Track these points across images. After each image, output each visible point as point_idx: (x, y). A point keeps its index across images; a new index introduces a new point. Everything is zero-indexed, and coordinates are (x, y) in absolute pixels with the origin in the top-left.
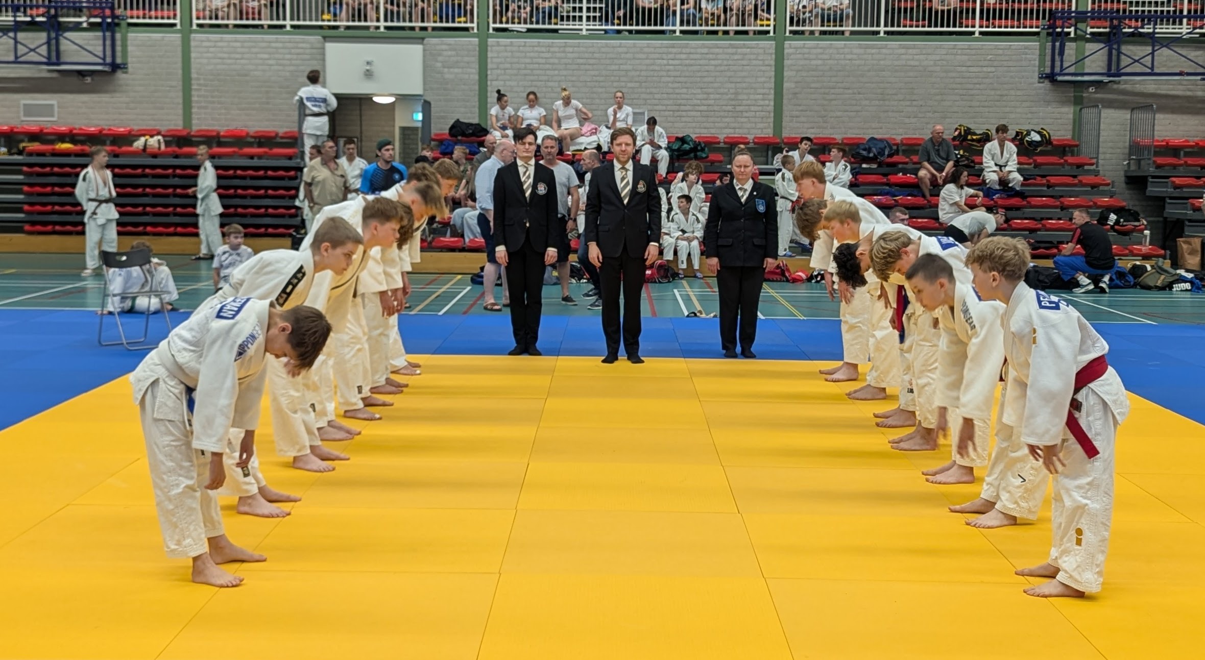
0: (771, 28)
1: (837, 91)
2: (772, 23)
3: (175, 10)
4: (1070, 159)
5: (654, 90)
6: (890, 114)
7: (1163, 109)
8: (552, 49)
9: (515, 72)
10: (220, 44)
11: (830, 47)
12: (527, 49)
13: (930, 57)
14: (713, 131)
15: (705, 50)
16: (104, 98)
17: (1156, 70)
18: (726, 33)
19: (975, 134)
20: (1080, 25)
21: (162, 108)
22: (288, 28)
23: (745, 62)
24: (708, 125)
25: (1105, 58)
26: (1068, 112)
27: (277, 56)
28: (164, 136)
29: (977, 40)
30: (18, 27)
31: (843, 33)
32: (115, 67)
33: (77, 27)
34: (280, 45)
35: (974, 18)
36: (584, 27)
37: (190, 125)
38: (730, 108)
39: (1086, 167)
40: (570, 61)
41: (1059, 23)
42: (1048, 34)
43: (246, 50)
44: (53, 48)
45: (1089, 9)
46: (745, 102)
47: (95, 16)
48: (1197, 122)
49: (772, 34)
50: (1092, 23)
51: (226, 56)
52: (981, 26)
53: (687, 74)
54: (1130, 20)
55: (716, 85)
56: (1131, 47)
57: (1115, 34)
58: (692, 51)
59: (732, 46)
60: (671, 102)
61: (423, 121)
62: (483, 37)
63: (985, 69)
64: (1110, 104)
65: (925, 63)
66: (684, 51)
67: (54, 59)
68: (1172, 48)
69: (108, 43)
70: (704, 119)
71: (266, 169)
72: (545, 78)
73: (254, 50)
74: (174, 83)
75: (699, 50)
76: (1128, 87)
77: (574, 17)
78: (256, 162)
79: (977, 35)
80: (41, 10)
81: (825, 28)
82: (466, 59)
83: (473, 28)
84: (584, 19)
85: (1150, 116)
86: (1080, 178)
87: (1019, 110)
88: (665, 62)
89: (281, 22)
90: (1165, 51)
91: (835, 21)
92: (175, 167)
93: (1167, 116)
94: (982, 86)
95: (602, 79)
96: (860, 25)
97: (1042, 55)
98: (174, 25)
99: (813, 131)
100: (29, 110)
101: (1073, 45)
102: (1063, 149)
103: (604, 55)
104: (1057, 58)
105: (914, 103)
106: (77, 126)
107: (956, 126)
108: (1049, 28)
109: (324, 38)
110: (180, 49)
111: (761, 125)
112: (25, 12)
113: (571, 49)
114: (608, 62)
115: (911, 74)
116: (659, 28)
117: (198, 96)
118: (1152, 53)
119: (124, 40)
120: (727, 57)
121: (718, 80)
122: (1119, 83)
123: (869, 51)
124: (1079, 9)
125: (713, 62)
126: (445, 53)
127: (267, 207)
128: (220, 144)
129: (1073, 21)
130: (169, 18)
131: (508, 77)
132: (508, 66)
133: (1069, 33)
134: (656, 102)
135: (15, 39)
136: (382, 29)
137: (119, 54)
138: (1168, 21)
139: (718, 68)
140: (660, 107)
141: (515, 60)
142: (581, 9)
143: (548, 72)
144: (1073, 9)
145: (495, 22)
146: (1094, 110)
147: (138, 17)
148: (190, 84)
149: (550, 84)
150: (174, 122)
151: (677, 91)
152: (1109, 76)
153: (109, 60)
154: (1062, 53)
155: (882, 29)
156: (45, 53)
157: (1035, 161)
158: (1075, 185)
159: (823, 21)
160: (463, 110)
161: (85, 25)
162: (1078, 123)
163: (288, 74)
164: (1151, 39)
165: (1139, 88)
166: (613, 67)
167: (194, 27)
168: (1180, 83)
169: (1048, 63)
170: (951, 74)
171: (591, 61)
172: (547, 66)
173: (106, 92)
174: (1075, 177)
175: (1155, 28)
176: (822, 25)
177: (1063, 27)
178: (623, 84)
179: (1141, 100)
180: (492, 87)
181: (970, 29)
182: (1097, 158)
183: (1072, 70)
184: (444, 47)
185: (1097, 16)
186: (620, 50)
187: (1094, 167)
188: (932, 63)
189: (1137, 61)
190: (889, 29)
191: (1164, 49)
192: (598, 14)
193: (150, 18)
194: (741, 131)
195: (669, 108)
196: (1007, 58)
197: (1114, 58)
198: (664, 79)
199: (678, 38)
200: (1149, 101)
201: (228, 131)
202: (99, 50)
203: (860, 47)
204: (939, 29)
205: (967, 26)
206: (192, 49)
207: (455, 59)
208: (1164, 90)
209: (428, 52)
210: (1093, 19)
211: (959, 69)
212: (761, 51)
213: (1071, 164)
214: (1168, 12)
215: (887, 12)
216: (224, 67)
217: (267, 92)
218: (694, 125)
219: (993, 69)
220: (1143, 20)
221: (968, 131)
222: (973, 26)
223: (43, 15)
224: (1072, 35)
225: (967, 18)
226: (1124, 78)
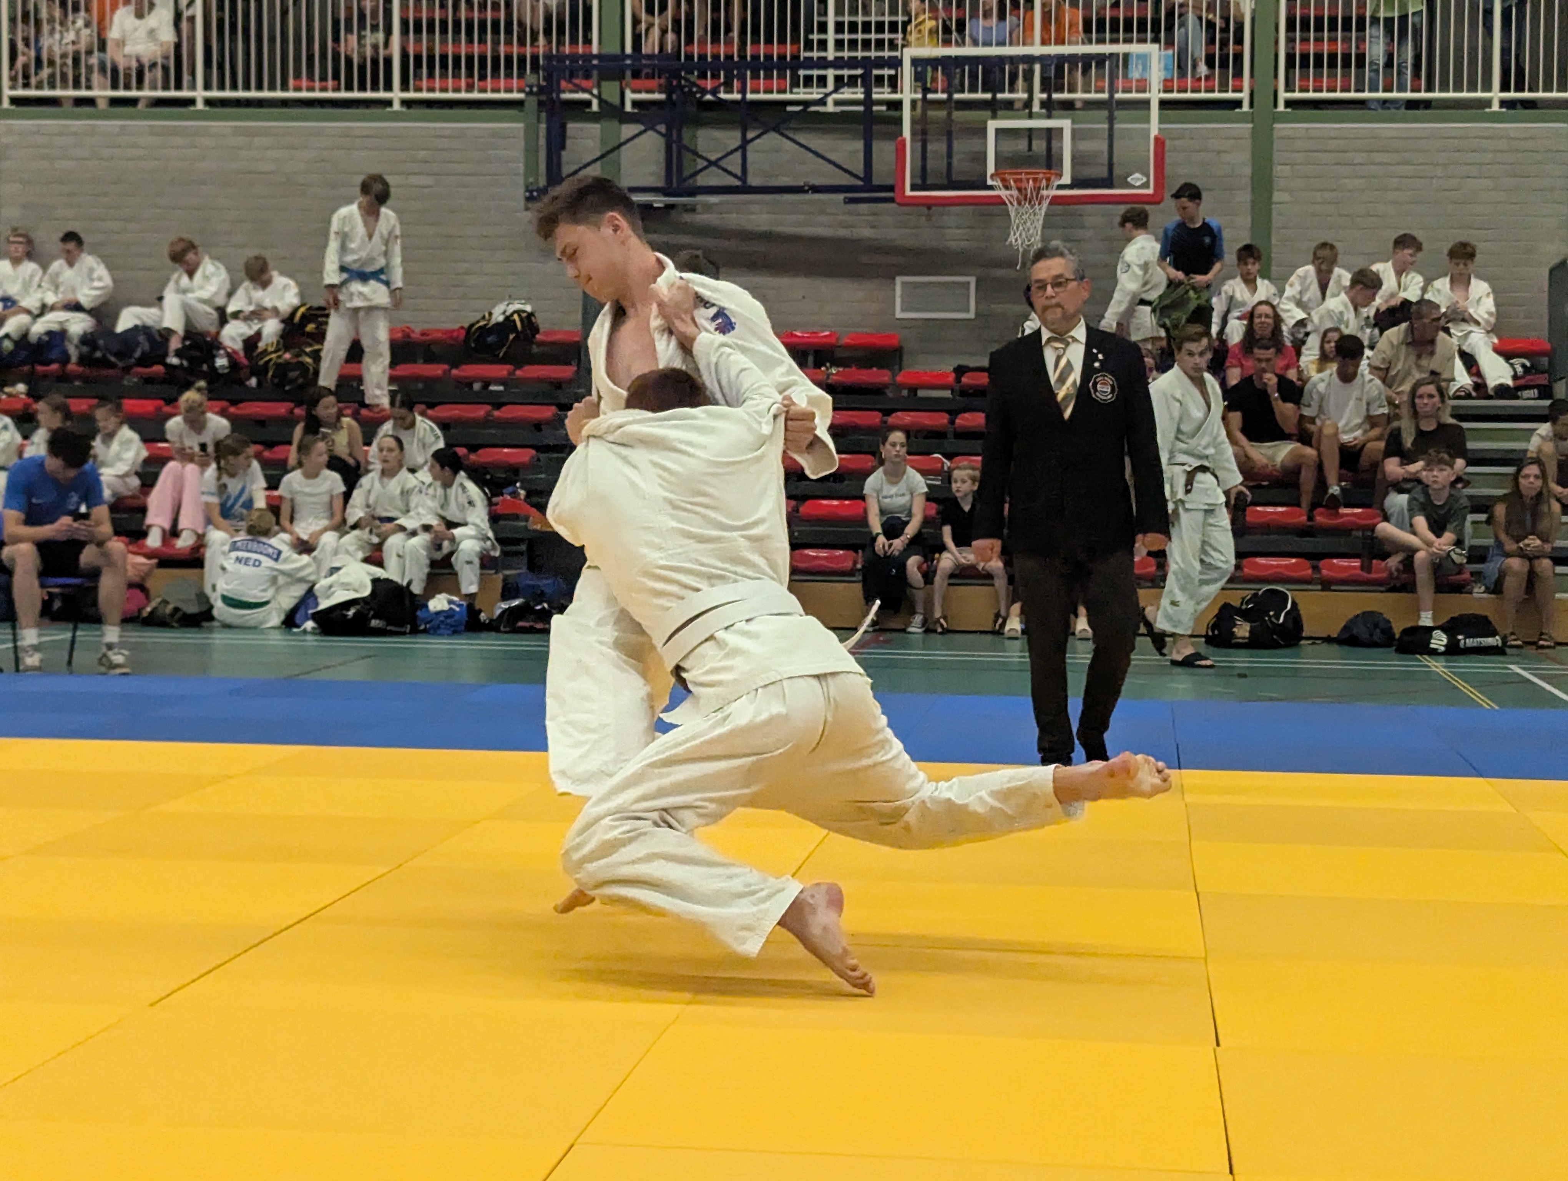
17: (752, 182)
20: (609, 86)
25: (661, 156)
29: (396, 117)
41: (566, 81)
42: (541, 105)
45: (629, 50)
48: (860, 294)
50: (638, 83)
52: (401, 90)
56: (717, 134)
63: (413, 180)
68: (791, 135)
76: (712, 218)
79: (396, 106)
90: (771, 141)
97: (530, 151)
101: (595, 128)
108: (544, 92)
115: (260, 190)
118: (744, 147)
122: (692, 209)
123: (172, 140)
124: (606, 53)
129: (594, 79)
133: (586, 104)
144: (594, 52)
152: (668, 195)
155: (201, 94)
165: (735, 221)
169: (541, 164)
177: (576, 92)
179: (737, 246)
185: (643, 65)
188: (303, 166)
189: (717, 163)
190: (215, 94)
196: (458, 156)
203: (153, 132)
210: (637, 72)
224: (595, 107)
226: (700, 198)
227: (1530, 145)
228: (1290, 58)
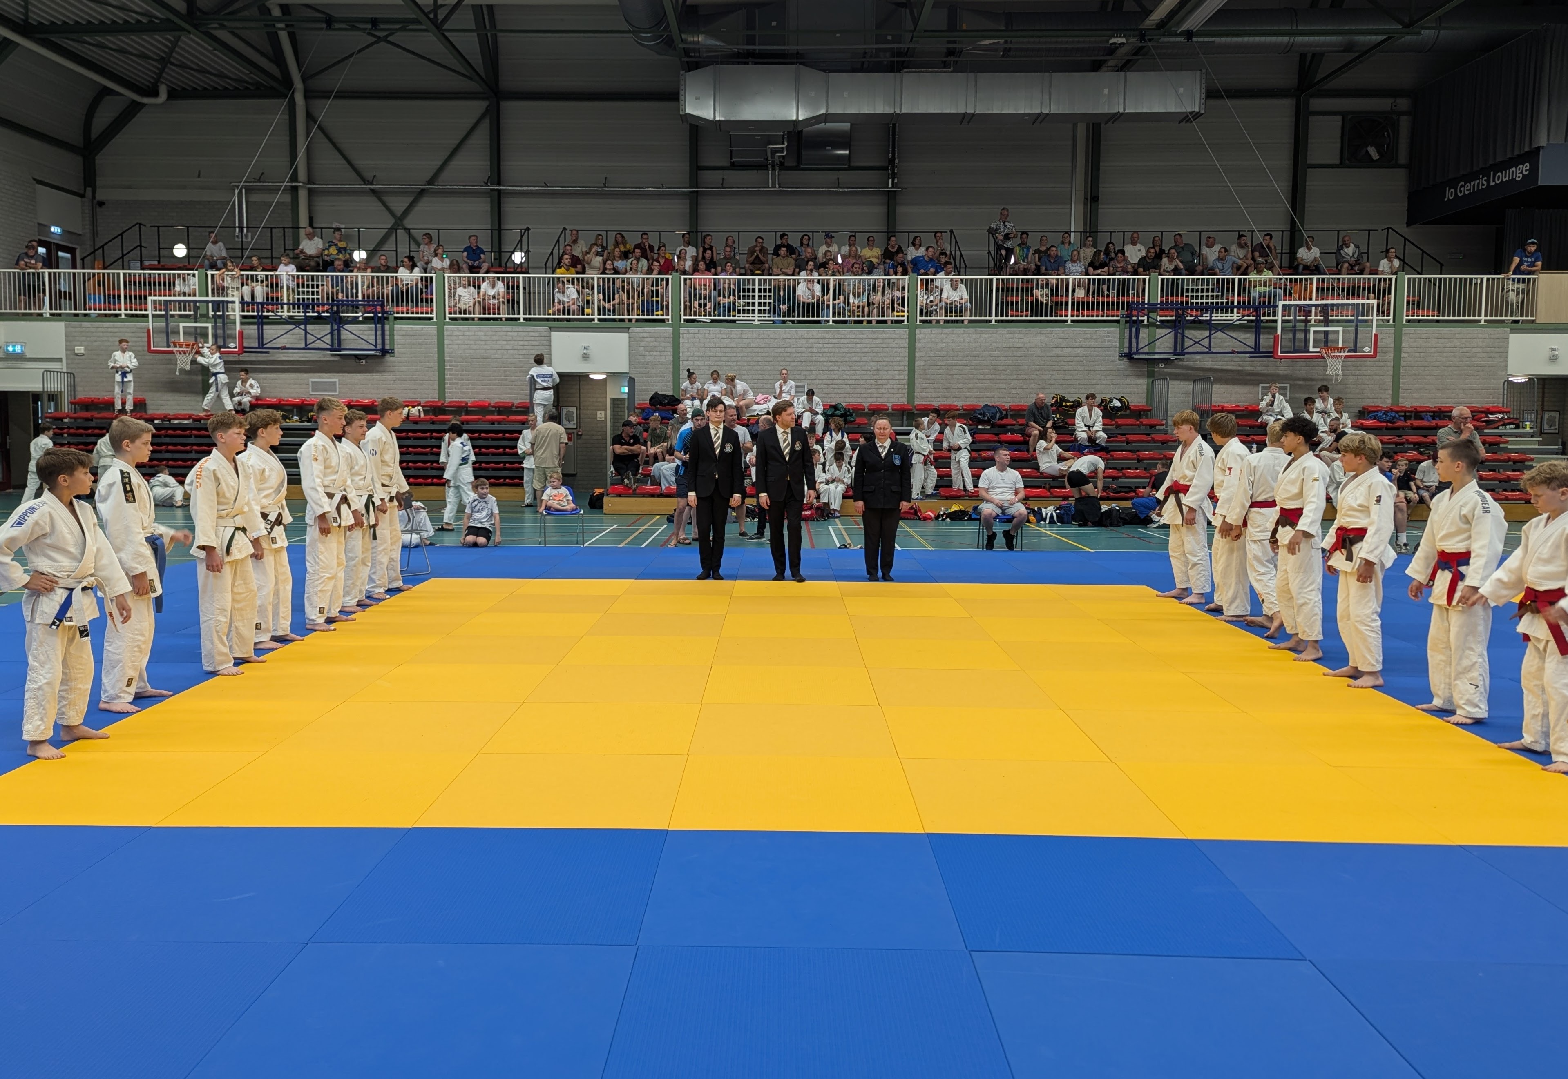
0: (905, 318)
1: (957, 368)
2: (906, 314)
3: (432, 306)
4: (1145, 421)
5: (812, 368)
6: (1001, 386)
7: (1219, 381)
8: (731, 336)
9: (702, 354)
10: (468, 333)
11: (953, 332)
12: (712, 336)
13: (1032, 340)
14: (859, 400)
15: (853, 336)
16: (376, 376)
17: (1213, 350)
18: (869, 322)
19: (1069, 401)
20: (1151, 315)
21: (422, 385)
22: (522, 320)
23: (884, 345)
24: (855, 395)
25: (1172, 340)
26: (1142, 384)
27: (512, 342)
28: (423, 406)
29: (1069, 326)
30: (308, 321)
31: (962, 321)
32: (385, 352)
33: (355, 321)
34: (515, 334)
35: (1067, 309)
36: (756, 318)
37: (445, 397)
38: (873, 382)
39: (1157, 427)
40: (745, 345)
41: (1135, 312)
42: (1127, 322)
43: (488, 338)
44: (336, 337)
45: (1159, 302)
46: (884, 377)
47: (369, 313)
48: (1246, 391)
49: (906, 323)
50: (1161, 312)
51: (472, 342)
52: (1072, 316)
53: (839, 355)
54: (1192, 310)
55: (861, 364)
56: (1192, 332)
57: (1179, 321)
58: (843, 336)
59: (874, 333)
60: (826, 377)
61: (628, 393)
62: (676, 327)
63: (1076, 350)
64: (1176, 377)
65: (1028, 345)
66: (836, 336)
67: (336, 346)
69: (379, 333)
70: (852, 391)
71: (505, 432)
72: (726, 359)
73: (495, 338)
74: (432, 365)
75: (848, 336)
76: (1191, 363)
77: (749, 310)
78: (496, 427)
79: (1069, 322)
80: (326, 308)
81: (948, 318)
82: (663, 344)
83: (668, 320)
84: (757, 311)
85: (1208, 386)
86: (1152, 436)
87: (1103, 382)
88: (821, 345)
89: (516, 316)
90: (1220, 334)
91: (956, 312)
92: (432, 431)
93: (1222, 386)
94: (1074, 363)
95: (771, 359)
96: (976, 316)
97: (1121, 338)
98: (431, 319)
99: (939, 399)
100: (316, 386)
101: (1146, 330)
102: (1139, 413)
103: (772, 341)
104: (1134, 340)
105: (1020, 377)
106: (355, 399)
107: (1054, 395)
108: (1127, 316)
109: (550, 328)
110: (436, 337)
111: (898, 395)
112: (313, 308)
113: (746, 336)
114: (776, 345)
115: (1017, 354)
116: (815, 318)
117: (450, 375)
118: (1210, 337)
119: (392, 330)
120: (871, 341)
121: (863, 359)
122: (1183, 360)
123: (983, 335)
124: (1151, 302)
125: (859, 345)
126: (646, 340)
127: (505, 462)
128: (468, 413)
129: (1146, 311)
130: (427, 313)
131: (696, 359)
132: (696, 349)
133: (1143, 321)
134: (814, 377)
135: (305, 330)
136: (596, 321)
137: (387, 342)
138: (1222, 310)
139: (863, 350)
140: (817, 381)
141: (702, 345)
142: (754, 304)
143: (728, 354)
144: (1146, 301)
145: (685, 315)
146: (1164, 382)
147: (403, 313)
148: (444, 365)
149: (730, 363)
150: (431, 395)
151: (831, 368)
152: (1175, 355)
153: (379, 346)
154: (1137, 337)
155: (994, 318)
156: (329, 341)
157: (1116, 422)
158: (1149, 442)
159: (946, 312)
160: (660, 384)
161: (361, 319)
162: (1151, 393)
163: (521, 357)
164: (1209, 325)
165: (1199, 364)
166: (780, 350)
167: (447, 320)
168: (1232, 360)
169: (1127, 345)
170: (1048, 354)
171: (764, 345)
172: (727, 350)
173: (377, 372)
174: (1149, 435)
175: (1211, 317)
176: (946, 316)
177: (1138, 316)
178: (788, 363)
179: (1201, 373)
180: (684, 366)
181: (1064, 318)
182: (1166, 420)
183: (1145, 350)
184: (645, 335)
185: (1165, 307)
186: (785, 336)
187: (1164, 427)
188: (1033, 345)
189: (1198, 343)
190: (999, 318)
191: (1219, 333)
192: (767, 308)
193: (412, 313)
194: (881, 400)
195: (824, 382)
196: (1093, 341)
197: (1179, 340)
198: (820, 359)
199: (831, 327)
200: (1208, 374)
201: (473, 403)
202: (372, 339)
203: (976, 332)
204: (1039, 318)
205: (1061, 316)
206: (446, 338)
207: (653, 344)
208: (1219, 365)
209: (632, 339)
210: (1162, 309)
211: (1056, 350)
212: (898, 336)
213: (1146, 425)
214: (1222, 303)
215: (997, 305)
216: (471, 351)
217: (505, 371)
218: (844, 395)
219: (1082, 350)
220: (1202, 310)
221: (1063, 399)
222: (1066, 316)
223: (328, 312)
224: (1146, 322)
225: (1061, 309)
226: (1187, 356)
227: (1497, 336)
228: (1408, 303)
